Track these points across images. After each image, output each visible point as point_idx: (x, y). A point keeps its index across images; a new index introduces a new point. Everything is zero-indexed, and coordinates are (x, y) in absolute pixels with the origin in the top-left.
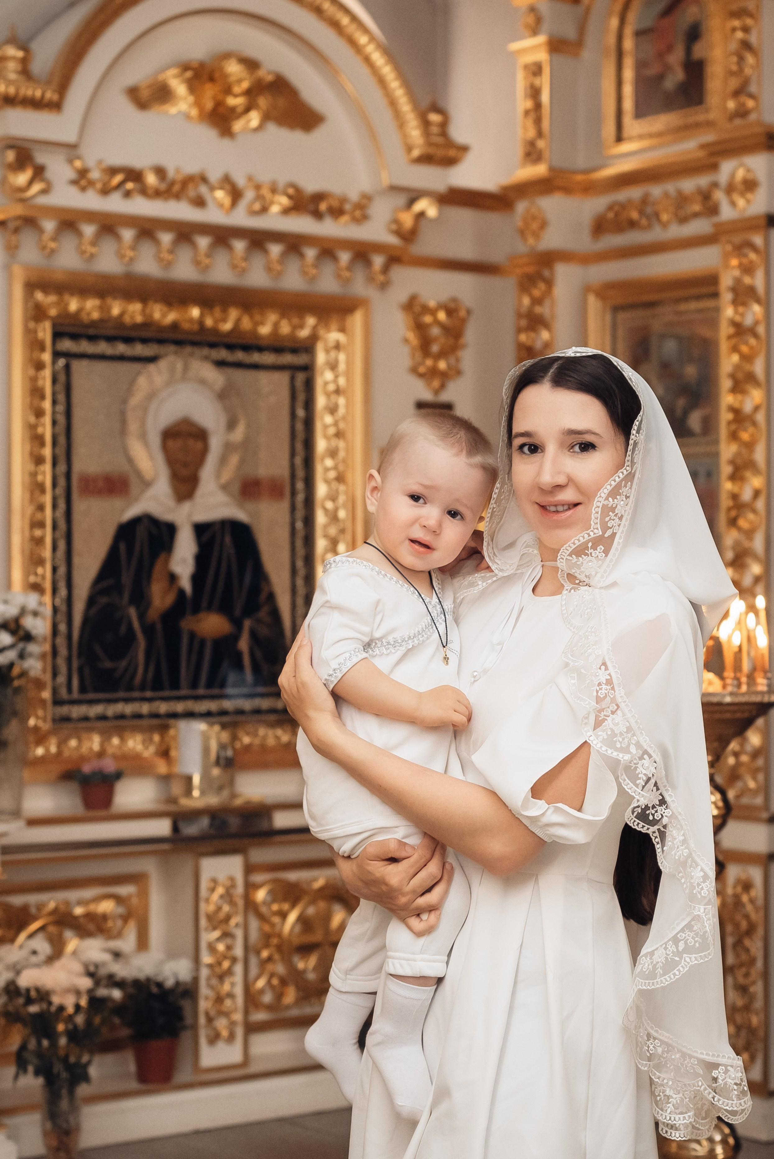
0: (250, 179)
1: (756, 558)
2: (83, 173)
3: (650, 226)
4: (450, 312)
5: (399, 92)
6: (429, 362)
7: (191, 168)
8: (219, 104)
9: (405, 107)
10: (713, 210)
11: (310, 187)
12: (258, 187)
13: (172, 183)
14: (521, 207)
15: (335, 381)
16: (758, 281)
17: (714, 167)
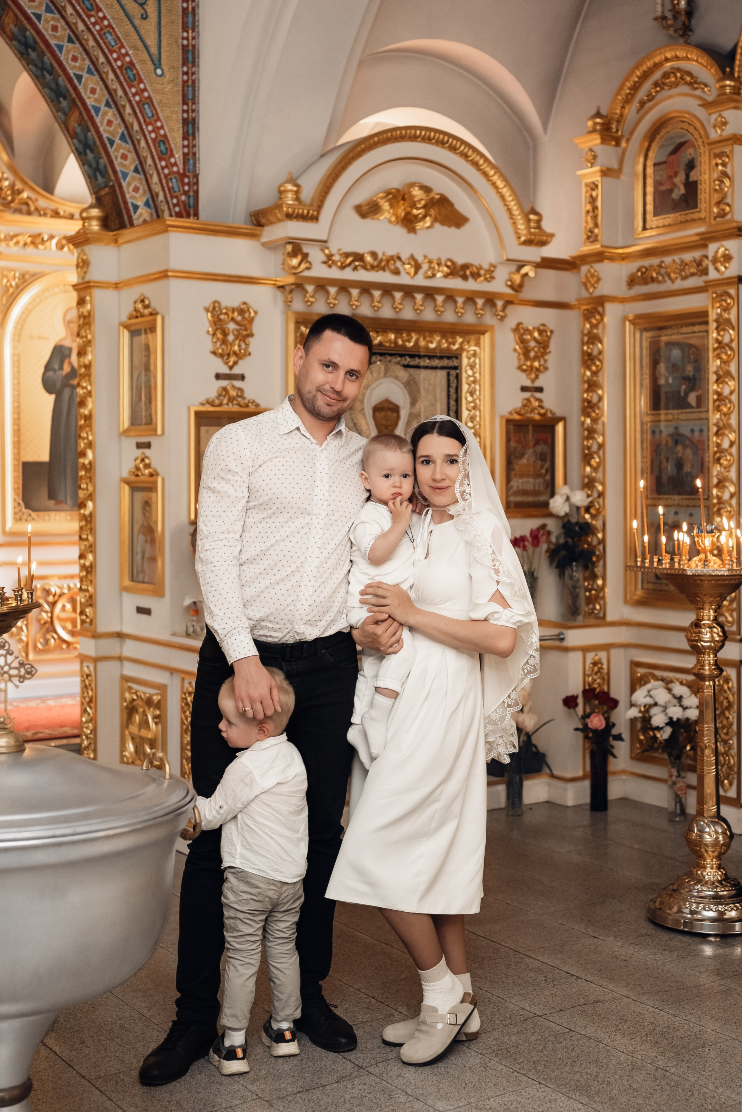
0: (425, 257)
1: (732, 482)
2: (330, 257)
3: (665, 282)
4: (541, 332)
5: (513, 205)
6: (529, 363)
7: (391, 252)
8: (408, 214)
9: (516, 212)
10: (705, 272)
11: (460, 261)
12: (430, 262)
13: (381, 261)
14: (584, 269)
15: (473, 376)
16: (732, 316)
17: (705, 246)
